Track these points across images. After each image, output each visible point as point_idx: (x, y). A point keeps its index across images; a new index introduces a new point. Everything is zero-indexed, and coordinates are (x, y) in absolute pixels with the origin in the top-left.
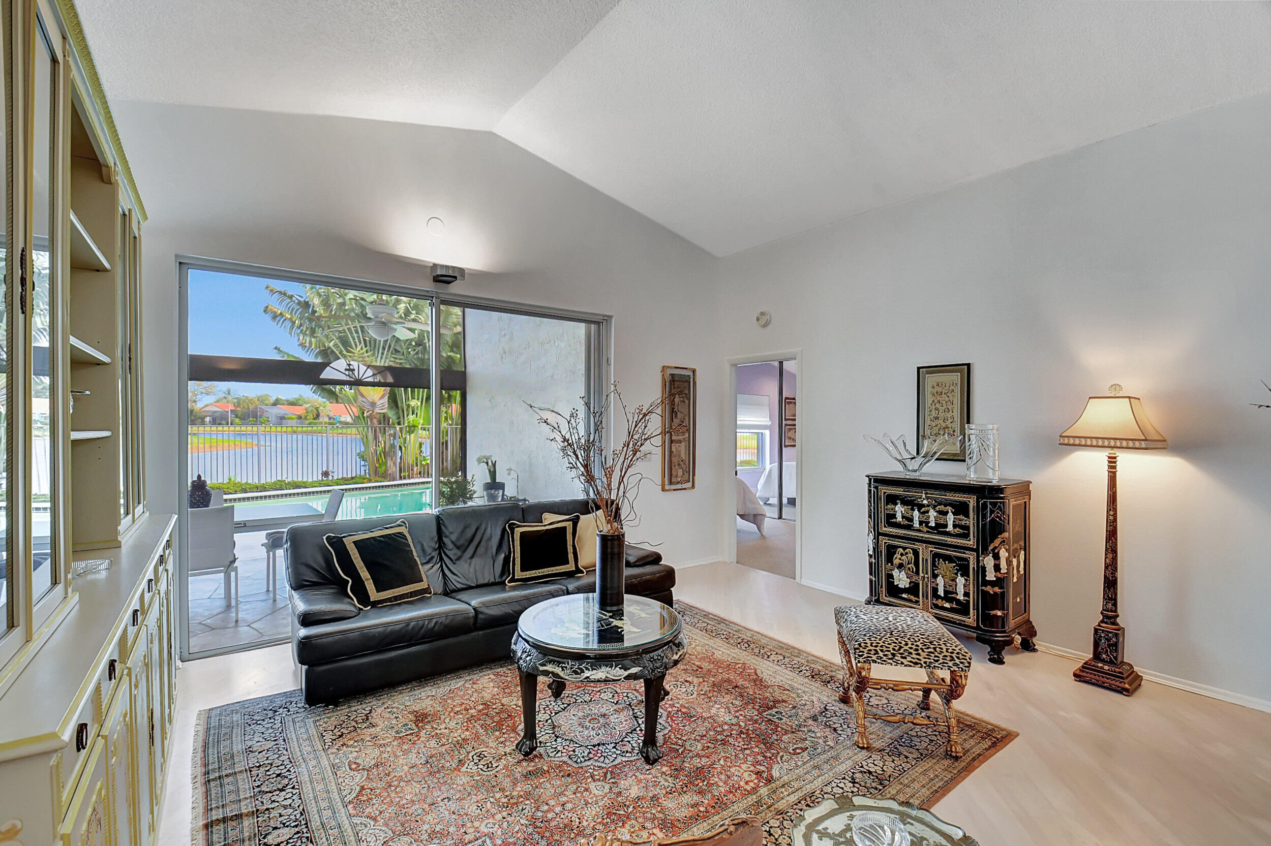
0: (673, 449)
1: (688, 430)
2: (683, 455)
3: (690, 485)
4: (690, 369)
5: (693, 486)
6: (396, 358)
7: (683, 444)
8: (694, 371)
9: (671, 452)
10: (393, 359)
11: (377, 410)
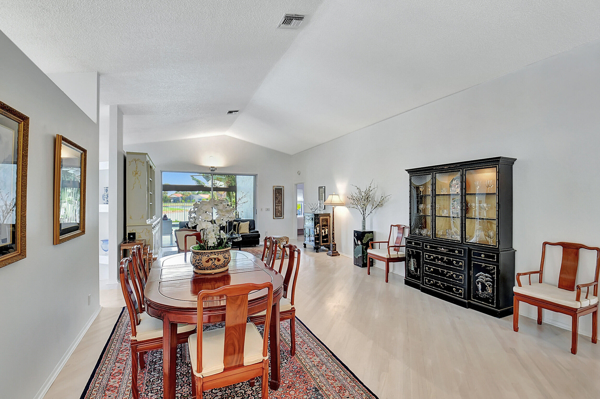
0: (276, 208)
1: (282, 203)
2: (280, 210)
3: (282, 217)
4: (282, 186)
5: (283, 218)
6: (229, 179)
7: (280, 206)
8: (283, 187)
9: (276, 209)
10: (228, 179)
11: (223, 197)
